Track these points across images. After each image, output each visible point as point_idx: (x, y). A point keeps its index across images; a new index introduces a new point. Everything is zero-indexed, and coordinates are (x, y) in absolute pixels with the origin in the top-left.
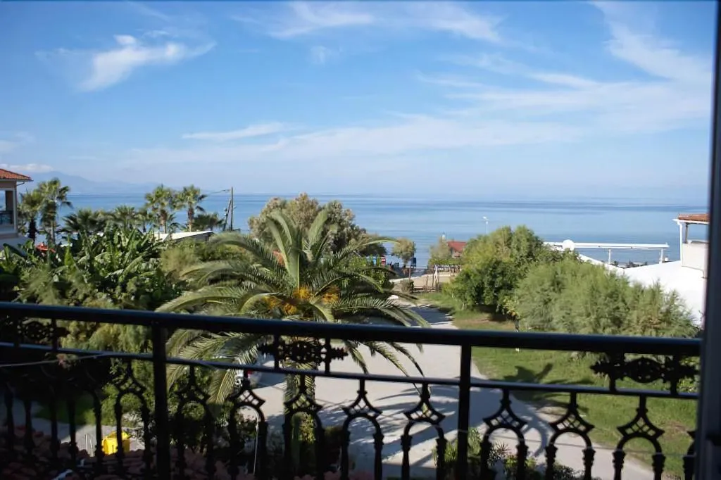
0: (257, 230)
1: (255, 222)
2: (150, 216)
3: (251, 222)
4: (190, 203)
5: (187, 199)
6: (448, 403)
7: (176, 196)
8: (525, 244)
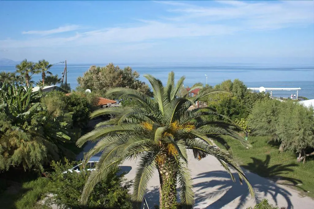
0: (83, 85)
1: (82, 80)
2: (18, 77)
3: (79, 80)
4: (43, 70)
5: (41, 67)
6: (225, 181)
7: (35, 66)
8: (239, 89)
